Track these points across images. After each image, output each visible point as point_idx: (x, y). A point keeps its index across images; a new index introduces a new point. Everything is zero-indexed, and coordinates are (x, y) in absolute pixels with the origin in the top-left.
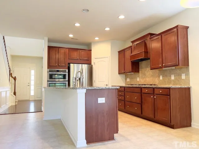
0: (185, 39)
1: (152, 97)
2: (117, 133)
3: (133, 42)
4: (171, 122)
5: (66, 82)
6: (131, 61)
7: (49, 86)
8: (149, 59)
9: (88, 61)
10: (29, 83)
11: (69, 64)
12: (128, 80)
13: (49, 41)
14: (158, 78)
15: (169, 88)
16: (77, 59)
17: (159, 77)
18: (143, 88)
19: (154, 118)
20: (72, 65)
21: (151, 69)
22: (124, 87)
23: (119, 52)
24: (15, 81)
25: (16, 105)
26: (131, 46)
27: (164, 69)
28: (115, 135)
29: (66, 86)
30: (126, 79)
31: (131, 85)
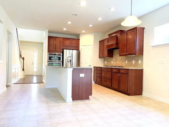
0: (142, 36)
1: (118, 75)
2: (91, 95)
3: (109, 35)
4: (128, 92)
5: (60, 63)
6: (108, 49)
7: (49, 65)
8: (119, 48)
9: (77, 48)
10: (32, 62)
11: (63, 49)
12: (106, 62)
13: (49, 32)
14: (124, 62)
15: (128, 69)
16: (69, 46)
17: (126, 61)
18: (113, 68)
19: (119, 88)
20: (65, 50)
21: (120, 56)
22: (101, 68)
23: (100, 41)
24: (23, 61)
25: (24, 78)
26: (108, 38)
27: (128, 56)
28: (90, 97)
29: (60, 65)
30: (104, 62)
31: (106, 66)
